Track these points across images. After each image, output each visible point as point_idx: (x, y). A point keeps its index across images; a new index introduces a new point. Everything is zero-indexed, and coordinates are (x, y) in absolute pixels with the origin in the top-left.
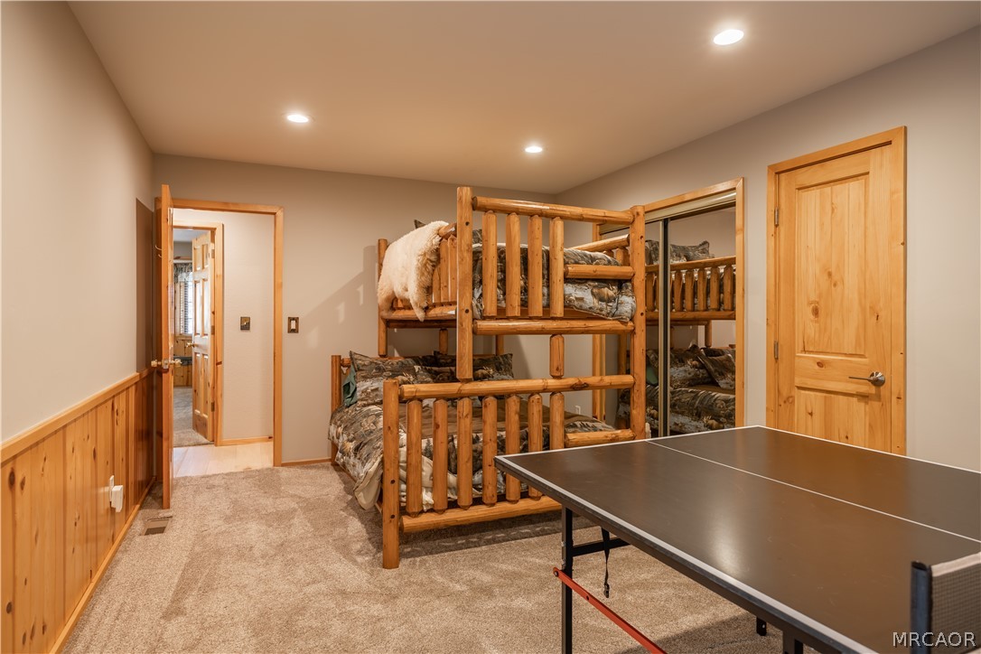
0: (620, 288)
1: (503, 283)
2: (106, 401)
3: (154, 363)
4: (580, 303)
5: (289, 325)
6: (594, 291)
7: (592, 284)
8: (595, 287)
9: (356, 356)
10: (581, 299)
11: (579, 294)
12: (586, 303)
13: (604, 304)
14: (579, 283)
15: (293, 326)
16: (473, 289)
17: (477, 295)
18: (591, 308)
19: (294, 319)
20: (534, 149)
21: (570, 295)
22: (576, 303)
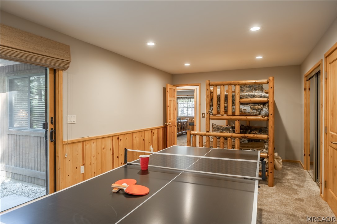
0: (264, 106)
1: (219, 105)
2: (150, 130)
3: (166, 124)
4: (245, 111)
5: (202, 115)
6: (252, 107)
7: (251, 104)
8: (252, 105)
9: (213, 125)
10: (245, 110)
11: (245, 108)
12: (247, 111)
13: (255, 111)
14: (247, 104)
15: (203, 116)
16: (210, 107)
17: (211, 109)
18: (249, 112)
19: (203, 114)
20: (259, 57)
21: (242, 108)
22: (243, 111)
